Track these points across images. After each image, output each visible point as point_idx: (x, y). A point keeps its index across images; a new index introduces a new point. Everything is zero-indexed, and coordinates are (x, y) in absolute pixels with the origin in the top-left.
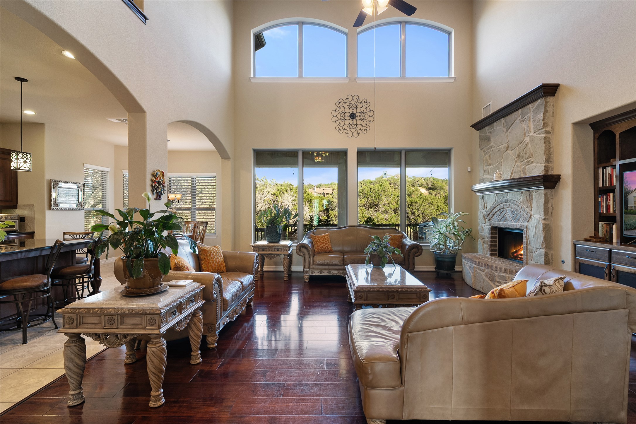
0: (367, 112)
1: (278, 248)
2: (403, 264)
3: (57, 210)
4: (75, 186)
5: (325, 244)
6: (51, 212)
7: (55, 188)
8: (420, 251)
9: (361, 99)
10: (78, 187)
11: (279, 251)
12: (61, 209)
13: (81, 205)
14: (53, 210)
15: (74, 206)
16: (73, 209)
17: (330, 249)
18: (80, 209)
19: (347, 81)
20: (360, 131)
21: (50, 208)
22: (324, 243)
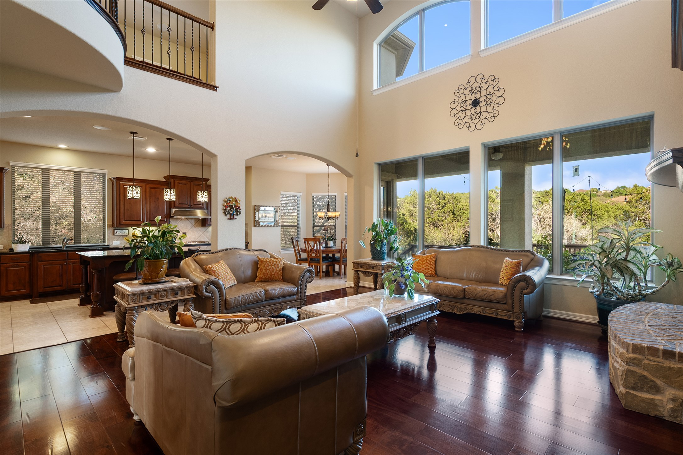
0: (495, 92)
1: (373, 267)
2: (504, 302)
3: (259, 226)
4: (272, 209)
5: (424, 266)
6: (255, 228)
7: (258, 211)
8: (531, 287)
9: (486, 77)
10: (275, 209)
11: (374, 269)
12: (262, 226)
13: (276, 222)
14: (256, 226)
15: (273, 224)
16: (271, 226)
17: (430, 272)
18: (276, 226)
19: (469, 60)
20: (485, 120)
21: (255, 226)
22: (423, 264)
